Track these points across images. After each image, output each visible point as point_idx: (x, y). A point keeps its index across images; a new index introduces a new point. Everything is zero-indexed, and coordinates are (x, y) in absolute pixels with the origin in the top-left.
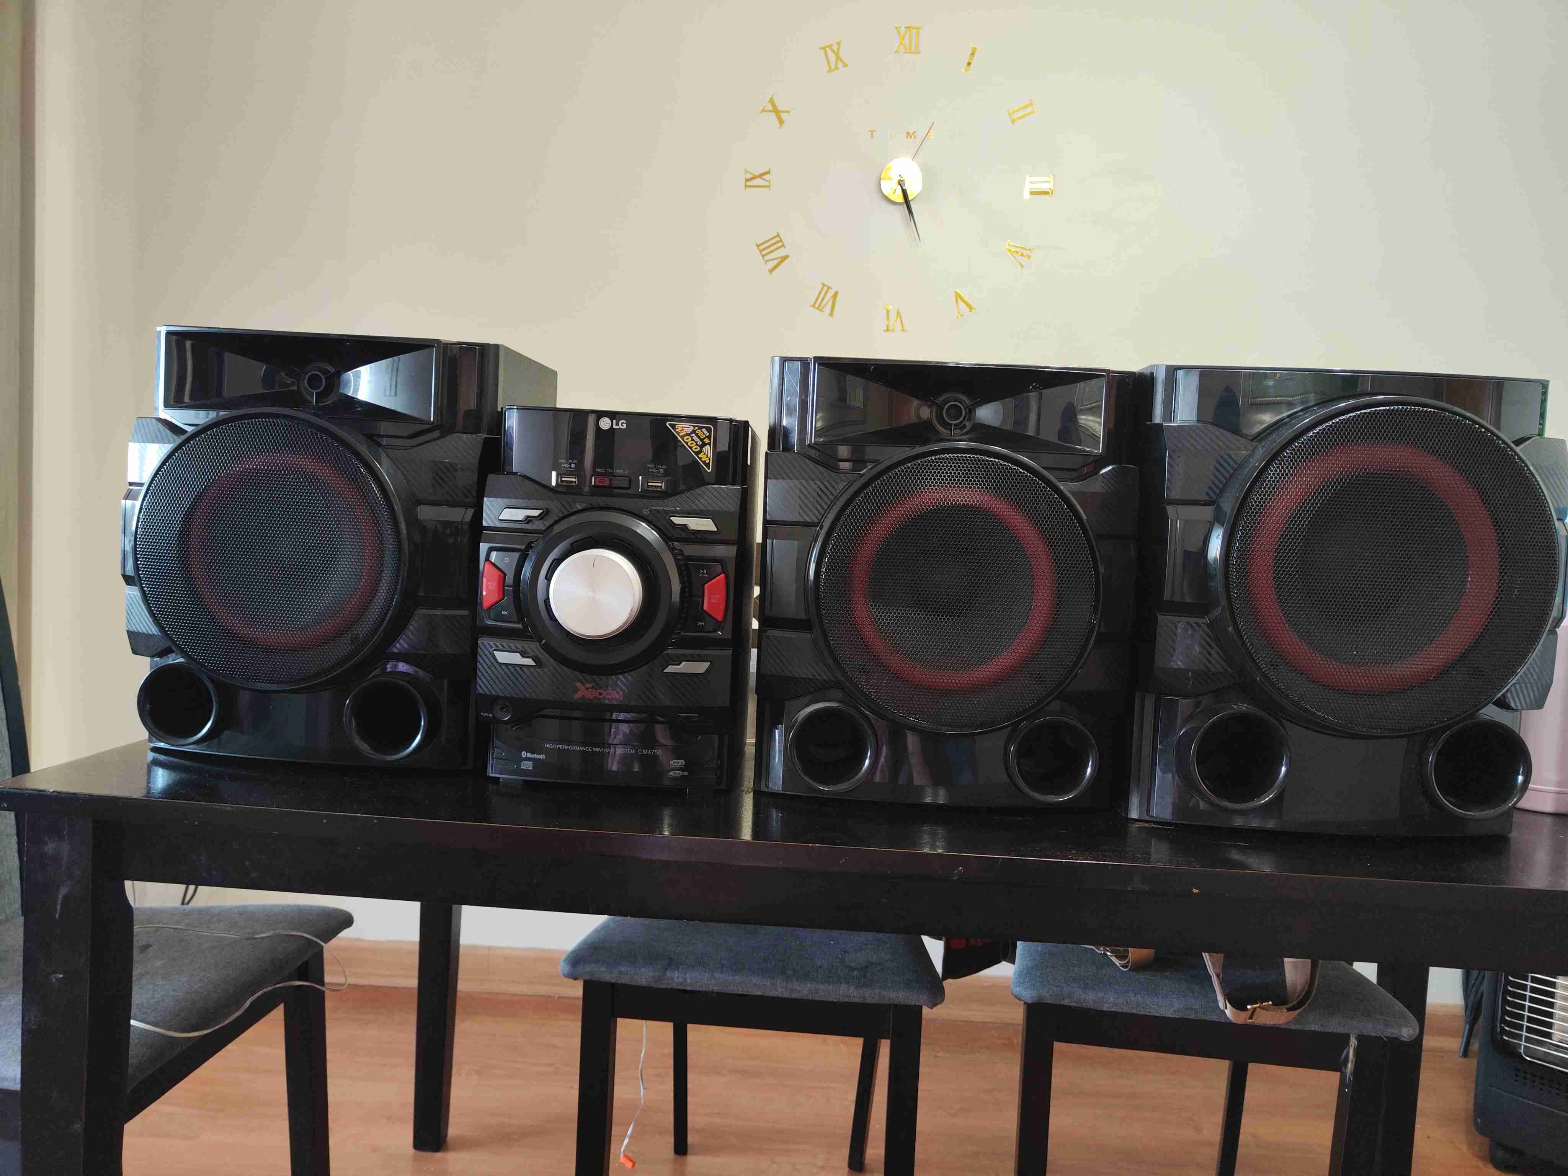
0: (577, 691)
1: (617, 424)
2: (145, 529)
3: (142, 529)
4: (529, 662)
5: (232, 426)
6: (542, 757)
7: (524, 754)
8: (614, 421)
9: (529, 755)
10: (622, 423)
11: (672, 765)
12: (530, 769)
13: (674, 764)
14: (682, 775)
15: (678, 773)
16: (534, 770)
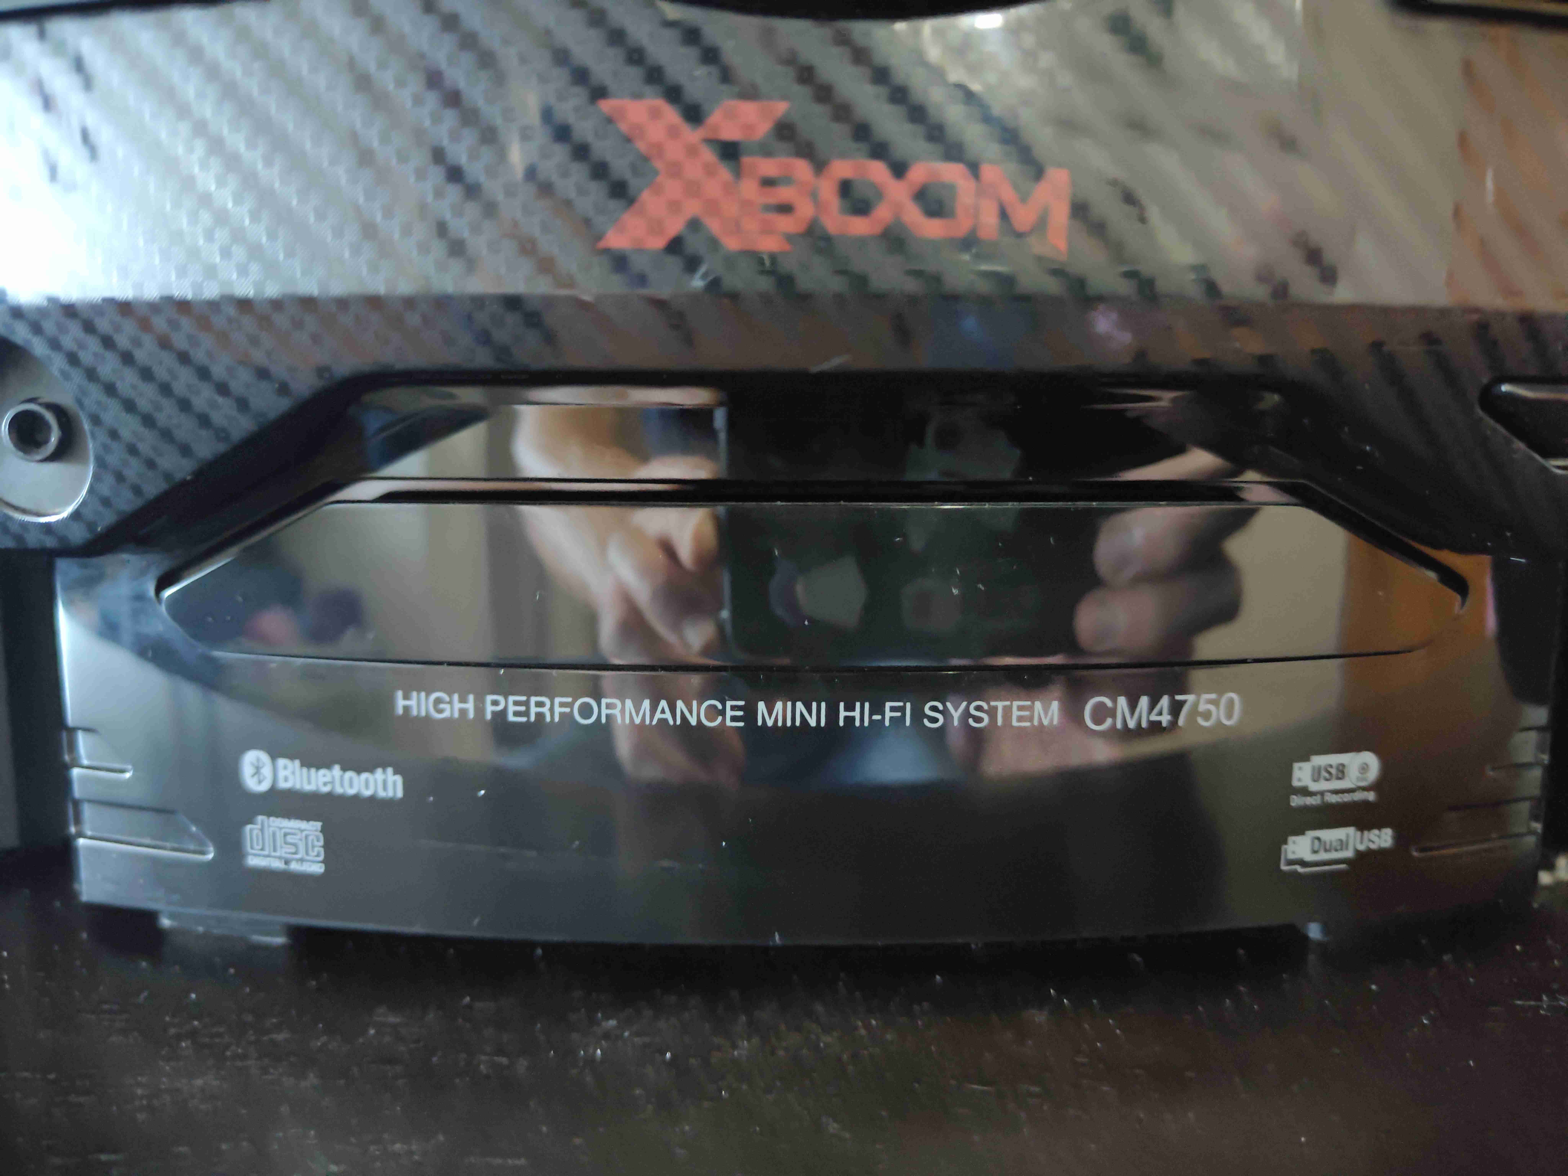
11: (1305, 792)
12: (294, 866)
13: (1314, 787)
14: (1359, 853)
15: (1342, 845)
16: (318, 868)
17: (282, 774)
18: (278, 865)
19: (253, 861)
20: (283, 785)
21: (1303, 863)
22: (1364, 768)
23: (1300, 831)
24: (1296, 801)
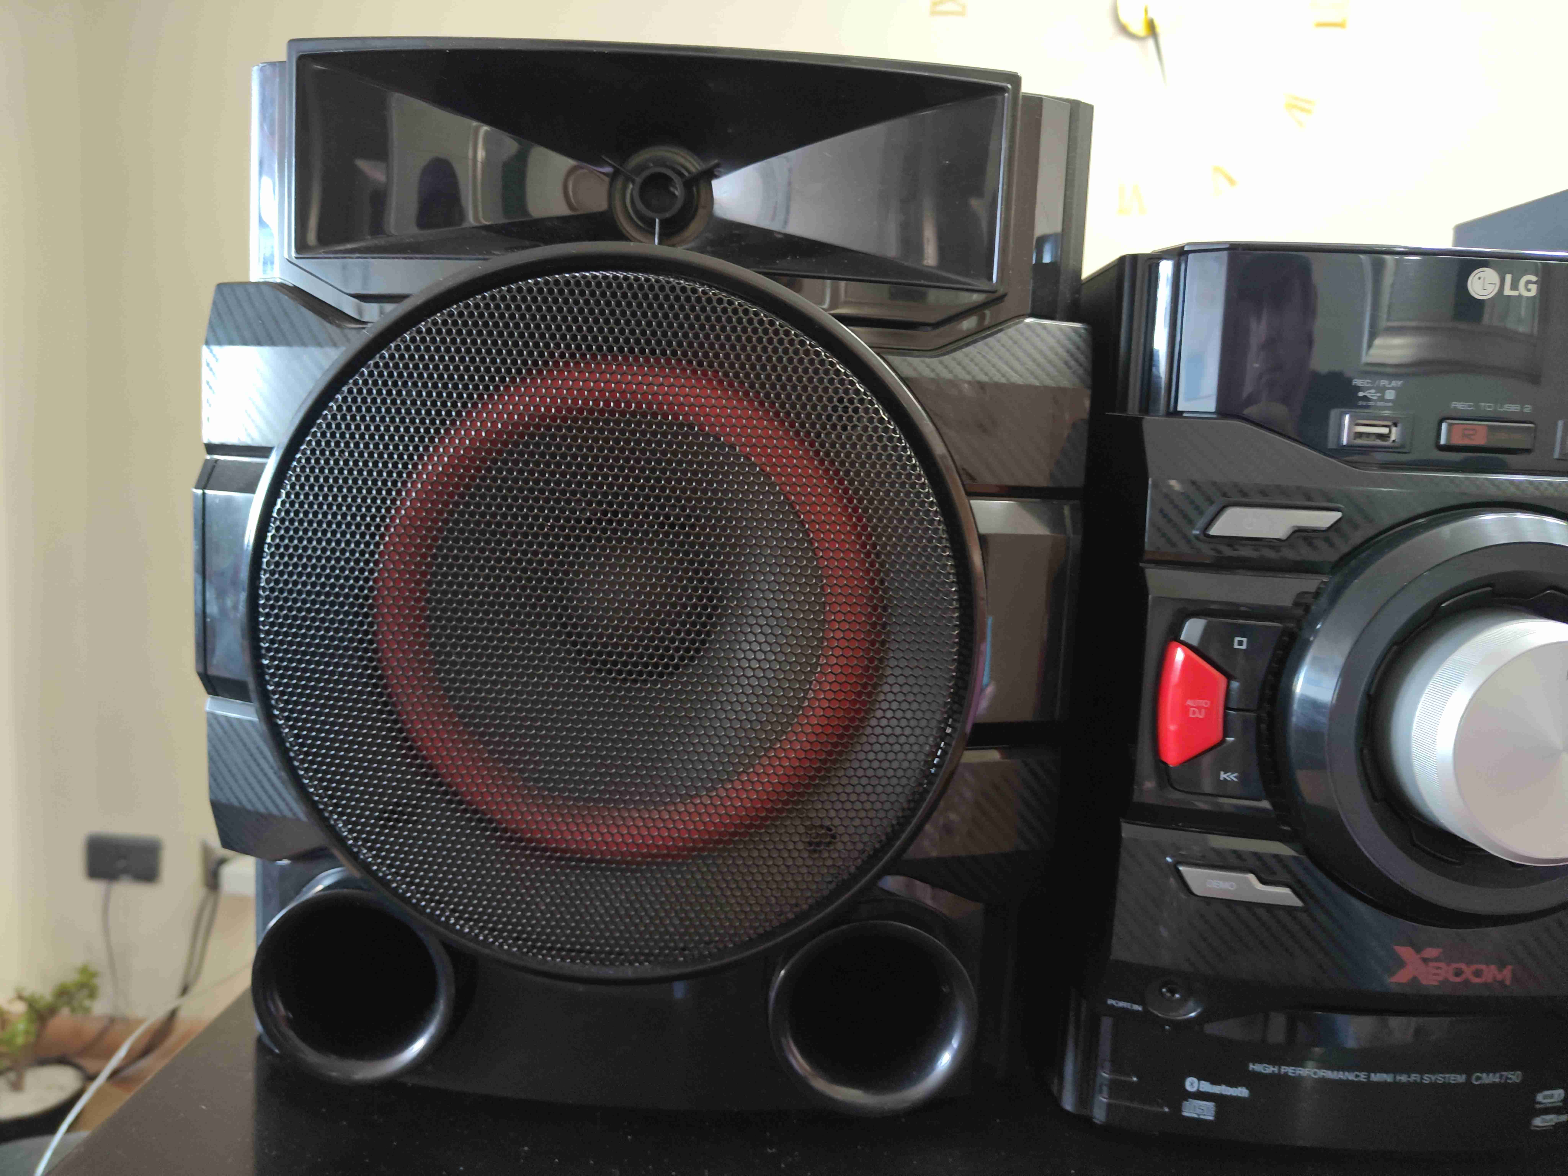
0: (1400, 964)
1: (1514, 286)
2: (282, 556)
3: (272, 555)
4: (1282, 895)
5: (493, 298)
6: (1242, 1092)
7: (1192, 1084)
8: (1508, 278)
9: (1206, 1087)
10: (1529, 282)
11: (1540, 1103)
12: (1202, 1117)
13: (1545, 1101)
14: (1557, 1124)
15: (1551, 1120)
16: (1211, 1118)
17: (1201, 1086)
18: (1196, 1116)
19: (1185, 1114)
20: (1201, 1089)
21: (1538, 1127)
22: (1559, 1095)
23: (1538, 1115)
24: (1538, 1106)
